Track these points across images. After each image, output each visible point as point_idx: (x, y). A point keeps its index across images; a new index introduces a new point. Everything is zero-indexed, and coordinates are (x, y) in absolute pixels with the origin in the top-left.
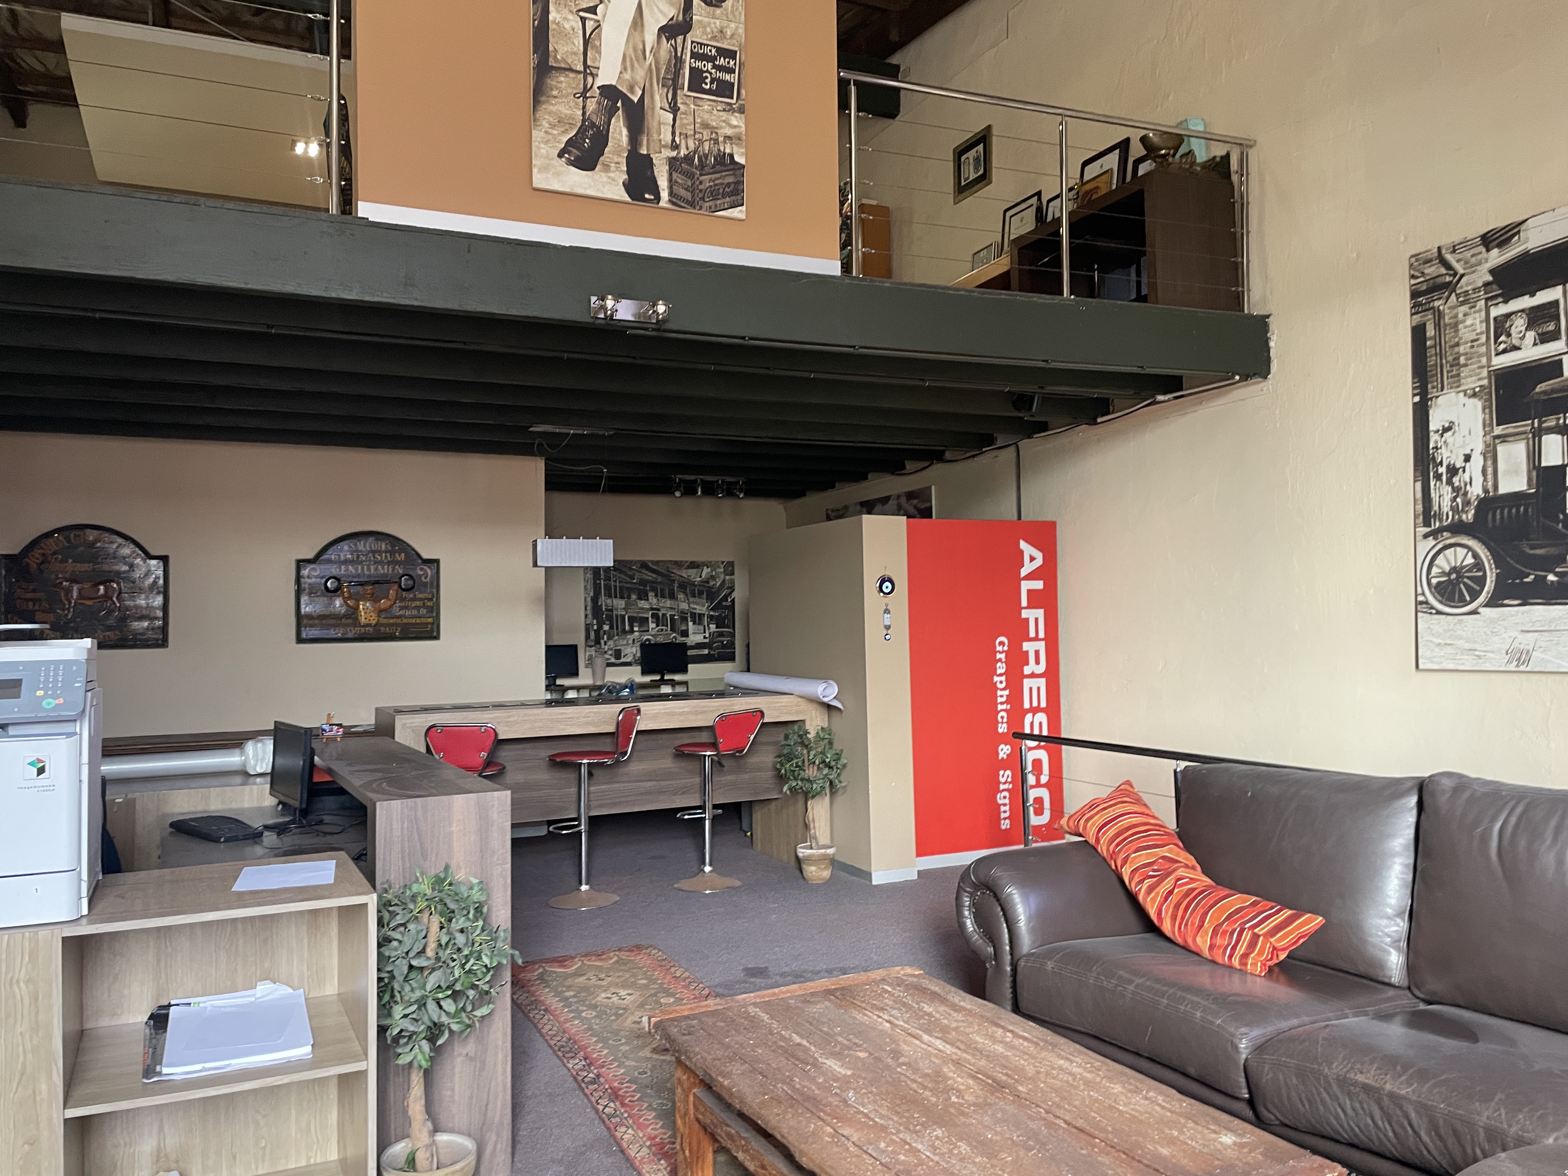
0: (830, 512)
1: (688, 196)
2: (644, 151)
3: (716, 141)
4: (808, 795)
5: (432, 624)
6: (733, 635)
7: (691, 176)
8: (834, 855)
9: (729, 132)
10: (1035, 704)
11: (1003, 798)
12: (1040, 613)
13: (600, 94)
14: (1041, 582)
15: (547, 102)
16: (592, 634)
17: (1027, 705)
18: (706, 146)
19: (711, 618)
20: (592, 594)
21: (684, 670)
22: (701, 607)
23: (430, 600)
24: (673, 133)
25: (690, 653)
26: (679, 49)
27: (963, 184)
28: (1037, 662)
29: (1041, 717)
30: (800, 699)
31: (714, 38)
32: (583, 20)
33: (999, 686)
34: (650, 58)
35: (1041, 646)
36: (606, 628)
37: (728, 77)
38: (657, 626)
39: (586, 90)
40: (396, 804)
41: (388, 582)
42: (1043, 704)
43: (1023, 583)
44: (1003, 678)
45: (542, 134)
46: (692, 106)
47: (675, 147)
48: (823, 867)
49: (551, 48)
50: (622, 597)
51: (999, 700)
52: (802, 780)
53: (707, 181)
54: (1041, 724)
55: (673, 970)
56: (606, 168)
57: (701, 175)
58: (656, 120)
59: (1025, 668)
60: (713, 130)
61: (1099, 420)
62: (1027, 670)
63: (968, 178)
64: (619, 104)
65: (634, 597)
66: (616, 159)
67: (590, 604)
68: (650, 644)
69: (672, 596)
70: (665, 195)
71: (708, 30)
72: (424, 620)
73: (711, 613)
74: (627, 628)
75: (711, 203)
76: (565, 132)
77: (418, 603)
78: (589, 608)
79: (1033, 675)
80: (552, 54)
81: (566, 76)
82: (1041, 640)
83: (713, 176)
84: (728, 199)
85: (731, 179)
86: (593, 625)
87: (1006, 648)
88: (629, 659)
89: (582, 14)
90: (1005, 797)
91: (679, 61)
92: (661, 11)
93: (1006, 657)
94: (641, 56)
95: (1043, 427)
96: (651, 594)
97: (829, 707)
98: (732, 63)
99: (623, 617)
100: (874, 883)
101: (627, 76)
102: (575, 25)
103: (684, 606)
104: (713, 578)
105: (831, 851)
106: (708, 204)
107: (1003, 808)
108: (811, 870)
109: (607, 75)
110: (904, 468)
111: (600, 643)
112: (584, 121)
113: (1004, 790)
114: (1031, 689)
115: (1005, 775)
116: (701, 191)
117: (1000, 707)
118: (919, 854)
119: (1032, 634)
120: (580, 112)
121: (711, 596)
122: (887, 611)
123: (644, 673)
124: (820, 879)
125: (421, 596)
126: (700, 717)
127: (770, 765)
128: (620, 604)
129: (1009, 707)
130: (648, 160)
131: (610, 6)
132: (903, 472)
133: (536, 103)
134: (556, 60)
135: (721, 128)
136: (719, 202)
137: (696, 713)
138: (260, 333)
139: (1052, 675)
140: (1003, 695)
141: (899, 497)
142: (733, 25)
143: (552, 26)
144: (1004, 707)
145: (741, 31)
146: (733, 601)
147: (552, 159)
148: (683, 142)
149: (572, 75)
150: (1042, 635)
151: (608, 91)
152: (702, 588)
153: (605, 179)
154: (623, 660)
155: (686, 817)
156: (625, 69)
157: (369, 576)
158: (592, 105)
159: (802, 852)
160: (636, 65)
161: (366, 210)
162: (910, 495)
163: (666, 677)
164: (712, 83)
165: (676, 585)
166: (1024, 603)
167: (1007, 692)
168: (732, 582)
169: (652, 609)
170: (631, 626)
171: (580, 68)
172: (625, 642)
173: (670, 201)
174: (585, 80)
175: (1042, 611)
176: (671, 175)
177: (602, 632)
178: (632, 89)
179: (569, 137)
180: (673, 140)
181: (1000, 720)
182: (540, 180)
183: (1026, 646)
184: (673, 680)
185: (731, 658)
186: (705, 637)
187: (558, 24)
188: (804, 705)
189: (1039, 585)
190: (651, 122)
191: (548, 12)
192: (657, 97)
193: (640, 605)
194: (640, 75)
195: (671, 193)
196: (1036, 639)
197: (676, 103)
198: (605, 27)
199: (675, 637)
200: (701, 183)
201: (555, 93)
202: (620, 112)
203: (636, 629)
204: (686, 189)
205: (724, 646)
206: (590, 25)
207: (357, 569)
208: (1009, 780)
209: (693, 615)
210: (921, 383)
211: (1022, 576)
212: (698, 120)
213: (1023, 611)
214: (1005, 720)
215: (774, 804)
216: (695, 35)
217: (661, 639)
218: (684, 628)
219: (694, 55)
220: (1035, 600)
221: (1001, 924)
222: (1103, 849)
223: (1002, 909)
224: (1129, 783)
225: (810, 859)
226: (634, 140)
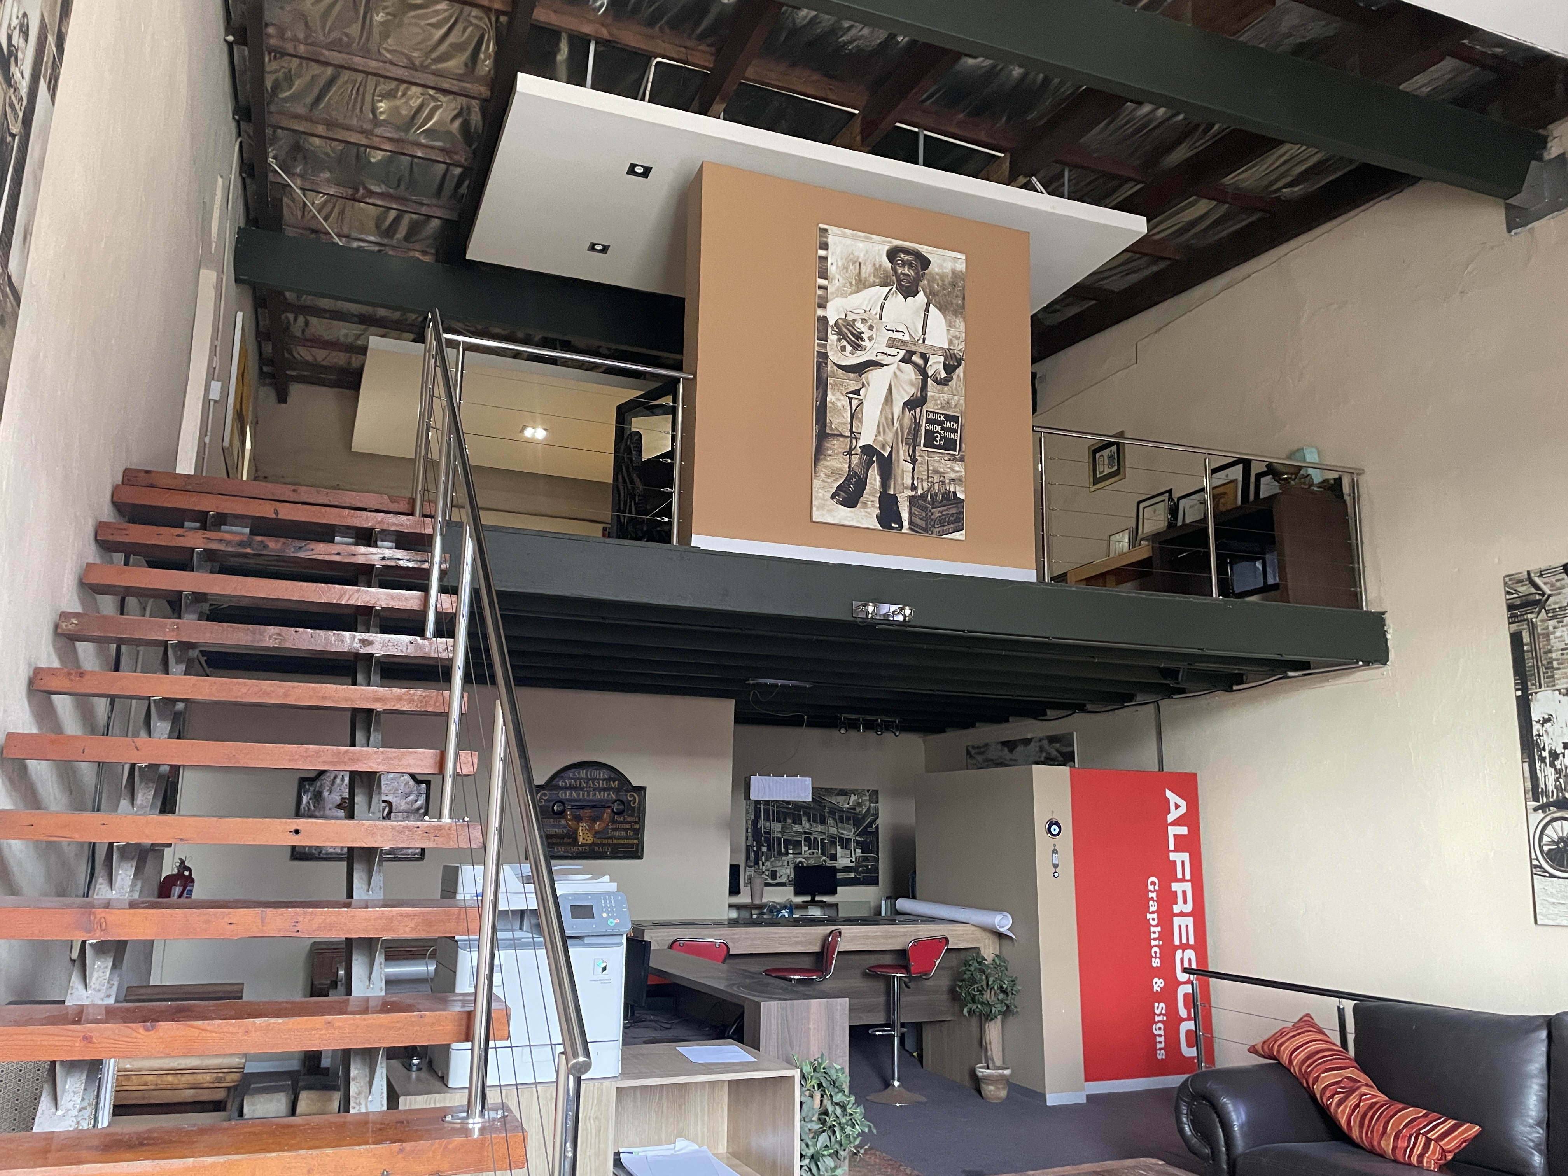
0: (970, 749)
1: (922, 524)
2: (892, 492)
3: (944, 483)
4: (989, 1017)
5: (637, 845)
6: (877, 860)
7: (925, 509)
8: (1011, 1075)
9: (953, 475)
10: (1184, 941)
11: (1158, 1030)
12: (1186, 856)
13: (862, 452)
14: (1186, 828)
15: (825, 459)
16: (752, 855)
17: (1177, 942)
18: (937, 487)
19: (857, 843)
20: (753, 817)
21: (834, 892)
22: (849, 833)
23: (636, 823)
24: (913, 478)
25: (839, 876)
26: (918, 417)
27: (1098, 476)
28: (1185, 902)
29: (1190, 954)
30: (974, 928)
31: (942, 408)
32: (851, 399)
33: (1152, 923)
34: (897, 424)
35: (1188, 887)
36: (764, 849)
37: (952, 436)
38: (809, 849)
39: (851, 449)
40: (774, 1004)
41: (603, 806)
42: (1192, 942)
43: (1169, 828)
44: (1155, 916)
45: (820, 482)
46: (927, 458)
47: (914, 488)
48: (1000, 1086)
49: (828, 421)
50: (779, 821)
51: (1153, 936)
52: (982, 1003)
53: (937, 513)
54: (1190, 960)
56: (865, 505)
57: (933, 508)
58: (901, 468)
59: (1174, 906)
60: (942, 475)
61: (1235, 688)
62: (1176, 909)
63: (1103, 471)
64: (874, 459)
65: (789, 821)
66: (872, 498)
67: (750, 826)
68: (803, 867)
69: (823, 822)
70: (906, 524)
71: (939, 402)
72: (631, 841)
73: (858, 838)
74: (783, 850)
75: (940, 529)
76: (836, 480)
77: (628, 826)
78: (750, 830)
79: (1182, 914)
80: (828, 425)
81: (838, 440)
82: (1187, 881)
83: (941, 509)
84: (952, 526)
85: (954, 511)
86: (752, 846)
87: (1157, 888)
88: (784, 880)
89: (850, 395)
90: (1160, 1029)
91: (918, 425)
92: (905, 390)
93: (1157, 897)
94: (891, 423)
95: (1182, 691)
96: (804, 819)
97: (1000, 936)
98: (955, 425)
99: (779, 839)
100: (1049, 1104)
101: (880, 438)
102: (844, 403)
103: (833, 831)
104: (860, 805)
105: (1007, 1072)
106: (937, 530)
107: (1158, 1039)
108: (990, 1090)
109: (867, 438)
110: (1045, 715)
111: (758, 864)
112: (849, 471)
113: (1159, 1022)
114: (1180, 926)
115: (1160, 1008)
116: (932, 520)
117: (1153, 943)
118: (1087, 1080)
119: (1180, 876)
120: (847, 466)
121: (857, 823)
122: (1055, 851)
123: (797, 893)
124: (998, 1098)
125: (629, 819)
126: (890, 941)
127: (945, 989)
128: (777, 827)
129: (1161, 943)
130: (895, 497)
131: (870, 388)
132: (1045, 718)
133: (817, 460)
134: (832, 429)
135: (947, 473)
136: (945, 528)
137: (886, 937)
138: (597, 623)
139: (1198, 914)
140: (1155, 933)
141: (1041, 740)
142: (956, 398)
143: (829, 405)
144: (1156, 942)
145: (962, 402)
146: (877, 827)
147: (827, 500)
148: (920, 484)
149: (841, 439)
150: (1188, 877)
151: (867, 450)
152: (849, 815)
153: (864, 514)
154: (778, 881)
155: (877, 1033)
156: (879, 432)
157: (590, 801)
158: (855, 460)
159: (981, 1072)
160: (887, 430)
161: (697, 541)
162: (1052, 740)
163: (817, 899)
164: (941, 440)
165: (826, 810)
166: (1172, 847)
167: (1159, 929)
168: (877, 809)
169: (805, 833)
170: (787, 849)
171: (848, 434)
172: (780, 864)
173: (910, 529)
174: (851, 442)
175: (1187, 854)
176: (910, 509)
177: (760, 854)
178: (884, 448)
179: (839, 483)
180: (913, 483)
181: (1154, 955)
182: (817, 516)
183: (1175, 886)
184: (823, 902)
185: (875, 882)
186: (852, 861)
187: (833, 403)
188: (979, 933)
189: (1183, 830)
190: (897, 471)
191: (827, 396)
192: (901, 452)
193: (794, 829)
194: (889, 437)
195: (911, 523)
196: (1183, 880)
197: (915, 456)
198: (865, 404)
199: (824, 861)
200: (932, 514)
201: (830, 452)
202: (875, 464)
203: (791, 851)
204: (921, 519)
205: (868, 870)
206: (855, 403)
207: (578, 795)
208: (1164, 1012)
209: (841, 839)
211: (1169, 821)
212: (931, 468)
213: (1171, 854)
214: (1158, 955)
215: (946, 1025)
216: (930, 406)
217: (812, 862)
218: (833, 852)
219: (928, 421)
220: (1182, 844)
221: (1217, 1128)
222: (1295, 1070)
223: (1219, 1116)
224: (1308, 1015)
225: (989, 1079)
226: (885, 484)
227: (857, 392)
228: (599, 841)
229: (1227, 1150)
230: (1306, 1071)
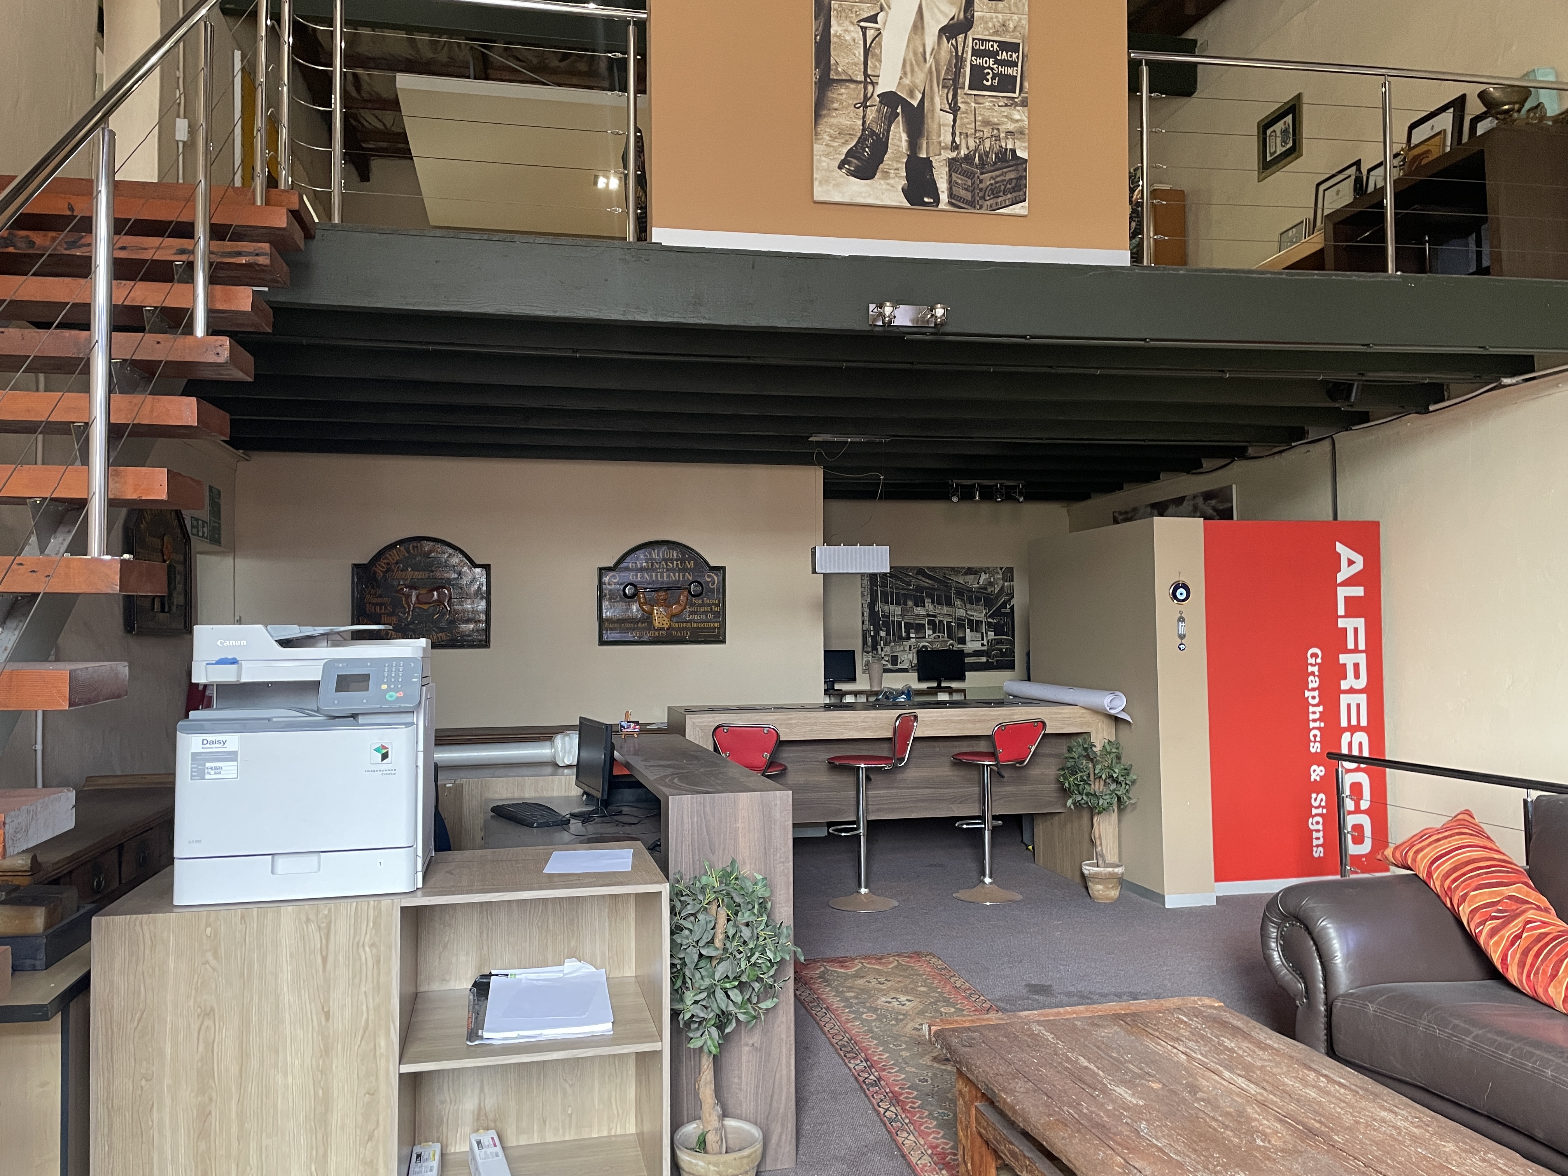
0: (1116, 515)
1: (968, 196)
2: (923, 155)
3: (998, 138)
4: (1093, 811)
5: (719, 628)
6: (1012, 643)
7: (969, 175)
8: (1123, 874)
9: (1011, 127)
10: (1354, 722)
11: (1315, 824)
12: (1360, 623)
13: (880, 102)
14: (1362, 588)
15: (829, 115)
16: (869, 640)
17: (1344, 723)
18: (987, 145)
19: (989, 624)
20: (869, 600)
21: (962, 678)
22: (979, 614)
23: (717, 605)
24: (953, 134)
25: (968, 660)
26: (960, 48)
27: (1269, 159)
28: (1357, 676)
29: (1362, 737)
30: (1084, 711)
31: (996, 33)
32: (864, 30)
33: (1311, 701)
34: (930, 60)
35: (1362, 659)
36: (883, 634)
37: (1010, 71)
38: (934, 633)
39: (866, 99)
40: (687, 799)
41: (679, 588)
42: (1364, 723)
43: (1339, 588)
44: (1316, 693)
45: (823, 147)
46: (973, 105)
47: (955, 147)
48: (1110, 886)
49: (832, 62)
50: (898, 604)
51: (1312, 717)
52: (1088, 794)
53: (987, 179)
54: (1361, 744)
55: (953, 980)
56: (886, 175)
57: (982, 173)
58: (936, 121)
59: (1342, 682)
60: (995, 126)
61: (1431, 408)
62: (1344, 685)
63: (1275, 152)
64: (899, 110)
65: (910, 603)
66: (895, 165)
67: (866, 610)
68: (927, 651)
69: (949, 603)
70: (944, 197)
71: (990, 25)
72: (712, 625)
73: (990, 620)
74: (904, 634)
75: (991, 201)
76: (846, 142)
77: (706, 609)
78: (866, 614)
79: (1352, 691)
80: (833, 67)
81: (847, 88)
82: (1361, 652)
83: (993, 174)
84: (1009, 196)
85: (1012, 175)
86: (869, 631)
87: (1319, 660)
88: (906, 665)
89: (862, 24)
90: (1318, 823)
91: (960, 60)
92: (942, 12)
93: (1319, 671)
94: (921, 59)
95: (1364, 418)
96: (927, 601)
97: (1116, 719)
98: (1014, 56)
99: (899, 623)
100: (1167, 906)
101: (907, 81)
102: (855, 35)
103: (961, 613)
104: (991, 584)
105: (1119, 870)
106: (988, 203)
107: (1315, 835)
108: (1097, 889)
109: (887, 82)
110: (1201, 466)
111: (877, 650)
112: (864, 130)
113: (1317, 815)
114: (1349, 706)
115: (1318, 799)
116: (981, 190)
117: (1312, 725)
118: (1217, 880)
119: (1351, 645)
120: (860, 122)
121: (989, 603)
122: (1181, 619)
123: (921, 679)
124: (1107, 899)
125: (708, 602)
126: (978, 725)
127: (1052, 778)
128: (896, 610)
129: (1322, 725)
130: (928, 162)
131: (891, 12)
132: (1199, 471)
133: (818, 116)
134: (838, 73)
135: (1003, 123)
136: (1000, 199)
137: (974, 722)
138: (567, 357)
139: (1374, 691)
140: (1315, 712)
141: (1194, 497)
142: (1015, 17)
143: (833, 39)
144: (1317, 724)
145: (1024, 22)
146: (1012, 608)
147: (833, 171)
148: (963, 142)
149: (852, 86)
150: (1362, 646)
151: (890, 99)
152: (979, 595)
153: (884, 187)
154: (899, 666)
155: (965, 826)
156: (905, 73)
157: (662, 583)
158: (871, 114)
159: (1087, 869)
160: (916, 69)
161: (660, 235)
162: (1208, 496)
163: (943, 685)
164: (993, 78)
165: (953, 590)
166: (1341, 611)
167: (1321, 709)
168: (1012, 588)
169: (928, 615)
170: (908, 633)
171: (860, 78)
172: (902, 648)
173: (950, 203)
174: (865, 89)
175: (1363, 620)
176: (950, 176)
177: (878, 639)
178: (911, 94)
179: (849, 147)
180: (954, 141)
181: (1312, 739)
182: (820, 193)
183: (1343, 658)
184: (950, 687)
185: (1011, 666)
186: (983, 645)
187: (839, 37)
188: (1089, 717)
189: (1358, 591)
190: (931, 125)
191: (830, 26)
192: (937, 99)
193: (916, 612)
194: (920, 78)
195: (951, 195)
196: (1356, 650)
197: (956, 103)
198: (884, 33)
199: (951, 644)
200: (981, 181)
201: (836, 105)
202: (900, 118)
203: (912, 635)
204: (966, 189)
205: (1003, 654)
206: (870, 34)
207: (651, 576)
208: (1323, 804)
209: (970, 622)
210: (1219, 375)
211: (1338, 582)
212: (979, 118)
213: (1339, 620)
214: (1318, 739)
215: (1057, 818)
216: (977, 31)
217: (937, 646)
218: (961, 635)
219: (976, 53)
220: (1354, 607)
221: (1313, 959)
222: (1436, 884)
223: (1315, 944)
224: (1468, 813)
225: (1096, 877)
226: (914, 144)
227: (873, 19)
228: (676, 625)
229: (1326, 986)
230: (1449, 888)
